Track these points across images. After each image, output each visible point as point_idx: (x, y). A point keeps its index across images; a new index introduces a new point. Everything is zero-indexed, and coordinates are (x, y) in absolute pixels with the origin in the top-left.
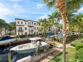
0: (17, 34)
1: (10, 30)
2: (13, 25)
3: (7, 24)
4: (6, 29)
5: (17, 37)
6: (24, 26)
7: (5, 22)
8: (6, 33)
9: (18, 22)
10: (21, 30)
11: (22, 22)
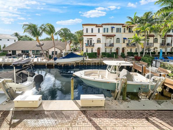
0: (85, 51)
1: (76, 44)
2: (80, 35)
3: (72, 35)
4: (71, 42)
5: (85, 55)
6: (95, 36)
7: (70, 32)
8: (71, 47)
9: (87, 29)
10: (90, 44)
11: (92, 29)
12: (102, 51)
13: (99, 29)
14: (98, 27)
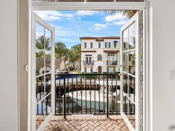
0: (83, 71)
1: (73, 61)
2: (77, 51)
3: (67, 51)
4: (66, 60)
5: (82, 75)
6: (95, 51)
7: (65, 47)
8: (66, 65)
9: (85, 44)
10: (89, 62)
11: (92, 44)
12: (104, 70)
13: (100, 44)
14: (99, 41)
